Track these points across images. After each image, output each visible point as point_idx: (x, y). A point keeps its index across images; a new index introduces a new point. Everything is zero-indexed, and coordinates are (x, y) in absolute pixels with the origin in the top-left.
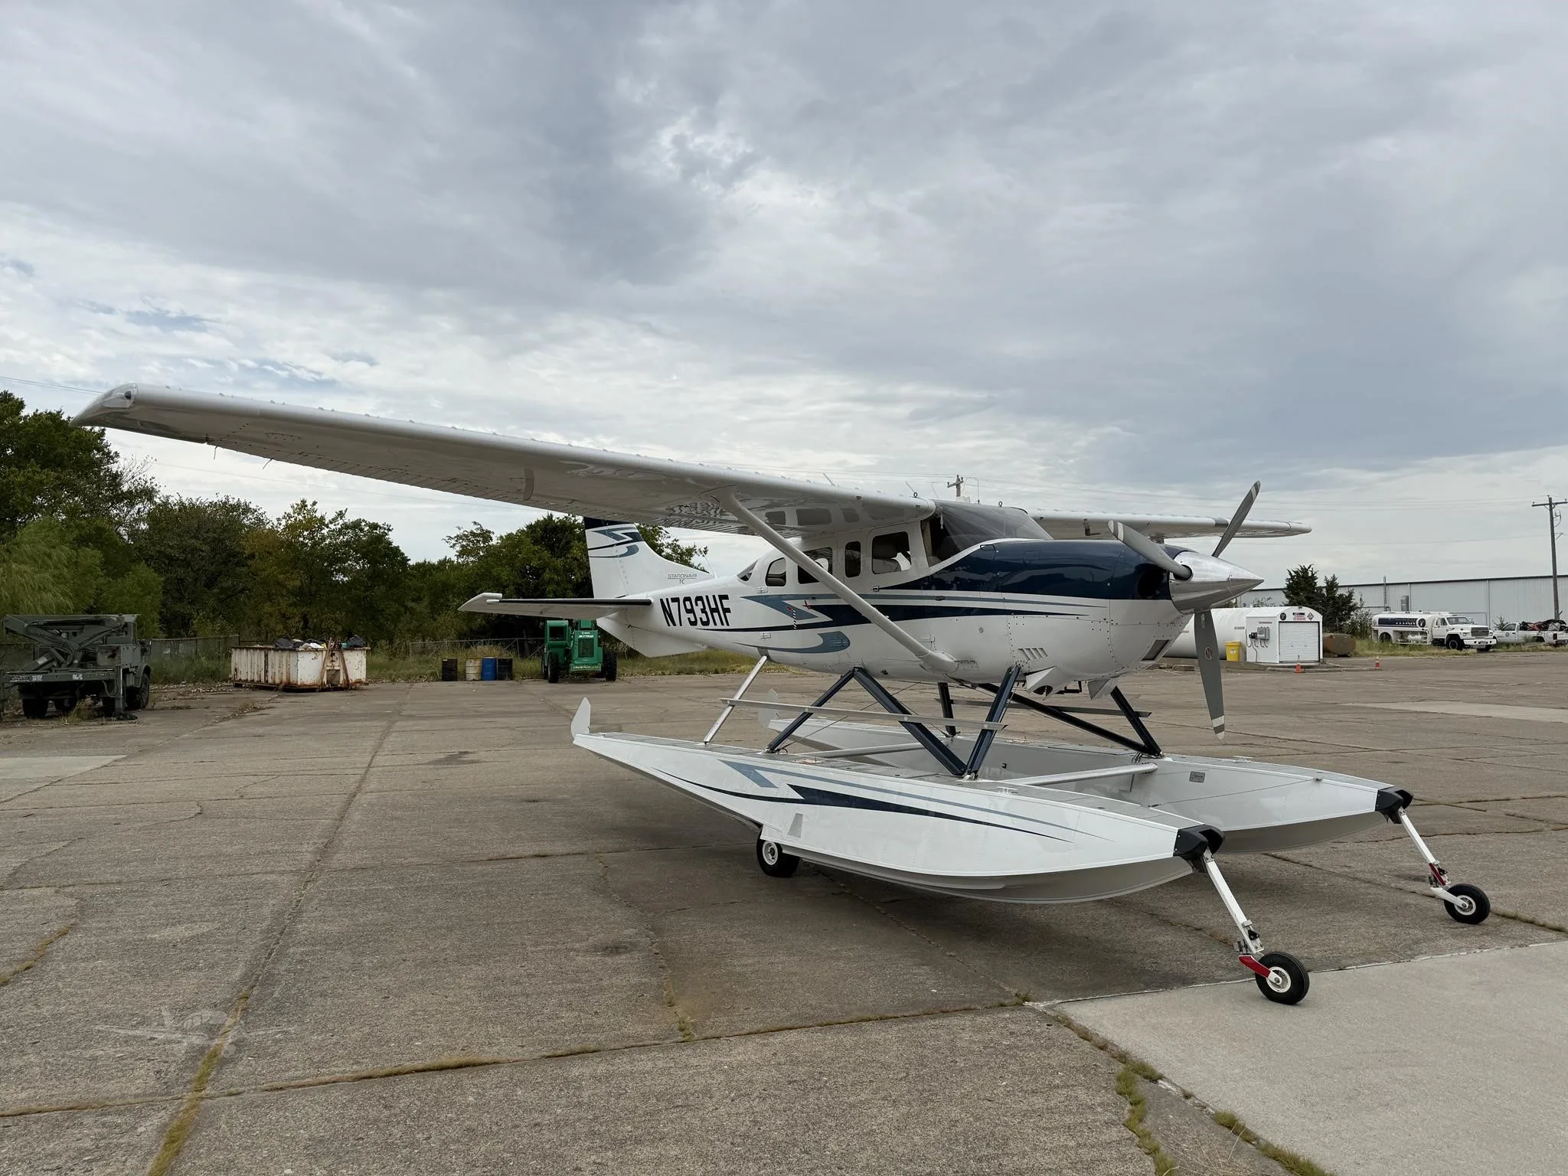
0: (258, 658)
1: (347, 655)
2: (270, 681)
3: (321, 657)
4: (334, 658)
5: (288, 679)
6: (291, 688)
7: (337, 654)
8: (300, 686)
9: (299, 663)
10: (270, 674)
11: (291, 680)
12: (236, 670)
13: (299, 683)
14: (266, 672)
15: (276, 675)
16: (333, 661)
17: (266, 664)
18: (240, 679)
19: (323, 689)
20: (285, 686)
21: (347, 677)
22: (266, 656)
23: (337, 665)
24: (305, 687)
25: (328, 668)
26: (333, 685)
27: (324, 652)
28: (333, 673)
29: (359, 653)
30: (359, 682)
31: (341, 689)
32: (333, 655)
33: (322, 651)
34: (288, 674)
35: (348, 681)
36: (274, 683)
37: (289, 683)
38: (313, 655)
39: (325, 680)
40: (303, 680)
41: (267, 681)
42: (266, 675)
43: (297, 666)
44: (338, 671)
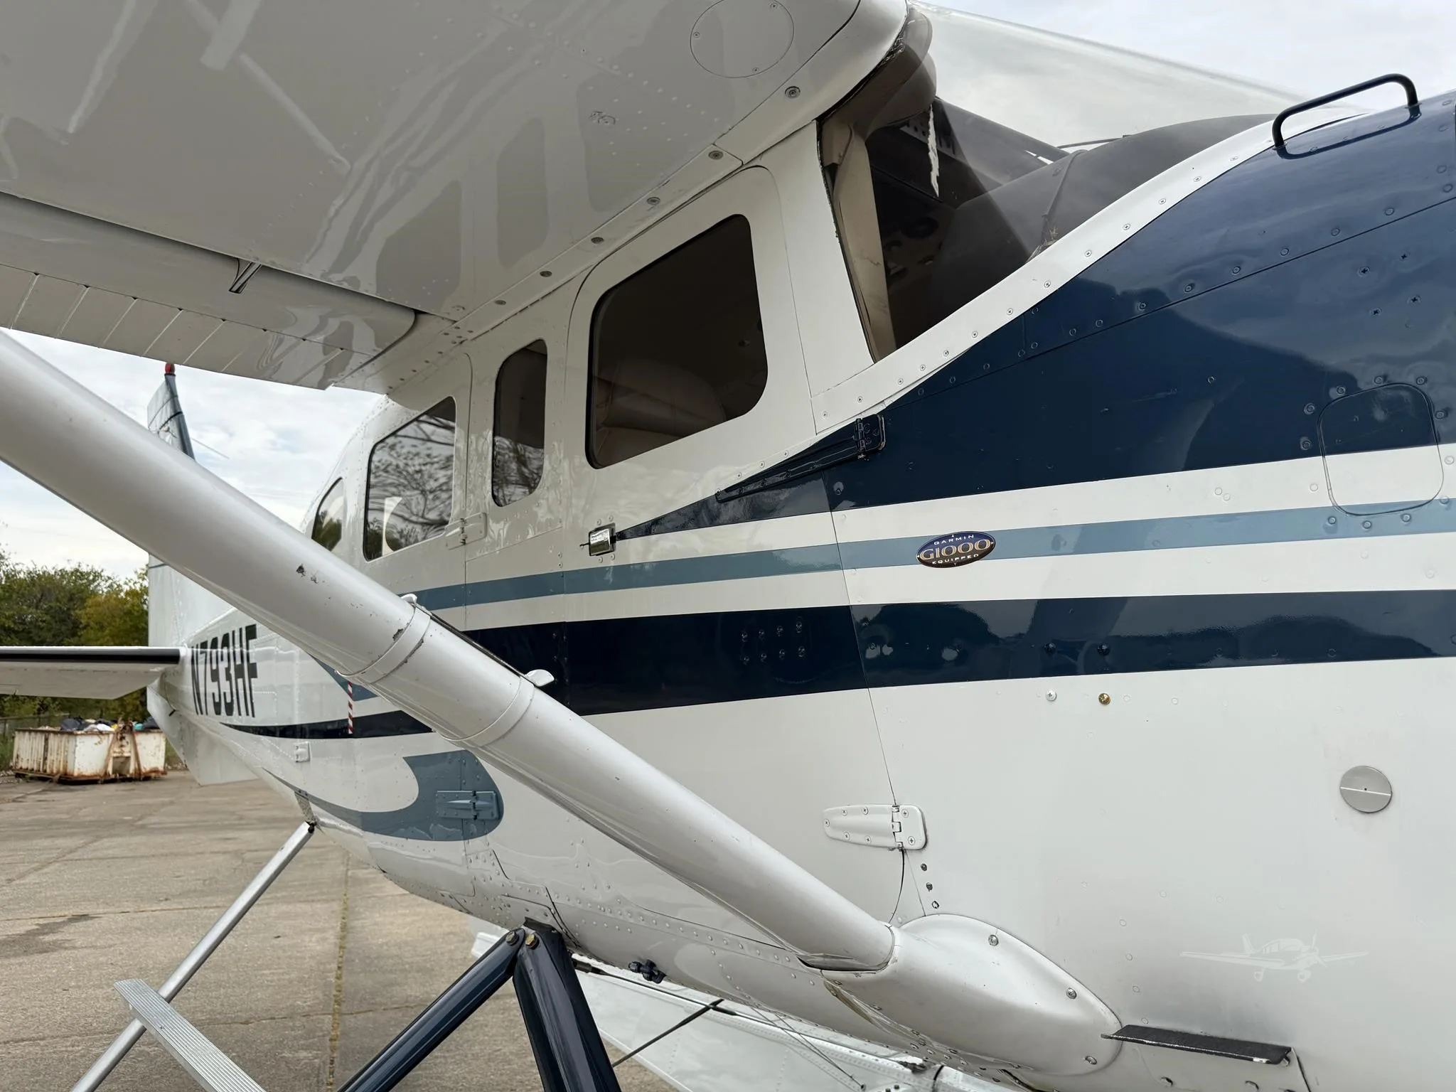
0: (38, 741)
1: (140, 738)
2: (48, 771)
3: (107, 741)
4: (124, 742)
5: (65, 767)
6: (67, 781)
7: (128, 738)
8: (78, 776)
9: (77, 748)
10: (48, 762)
11: (68, 771)
12: (18, 757)
13: (76, 774)
14: (45, 759)
15: (54, 765)
16: (122, 746)
17: (46, 750)
18: (21, 768)
19: (107, 780)
20: (60, 777)
21: (139, 765)
22: (46, 740)
23: (127, 751)
24: (83, 779)
25: (115, 755)
26: (120, 776)
27: (111, 736)
28: (122, 760)
29: (157, 736)
30: (156, 771)
31: (130, 780)
32: (122, 738)
33: (108, 733)
34: (66, 762)
35: (140, 769)
36: (52, 774)
37: (66, 774)
38: (96, 739)
39: (110, 770)
40: (81, 770)
41: (45, 771)
42: (44, 763)
43: (74, 752)
44: (128, 758)
